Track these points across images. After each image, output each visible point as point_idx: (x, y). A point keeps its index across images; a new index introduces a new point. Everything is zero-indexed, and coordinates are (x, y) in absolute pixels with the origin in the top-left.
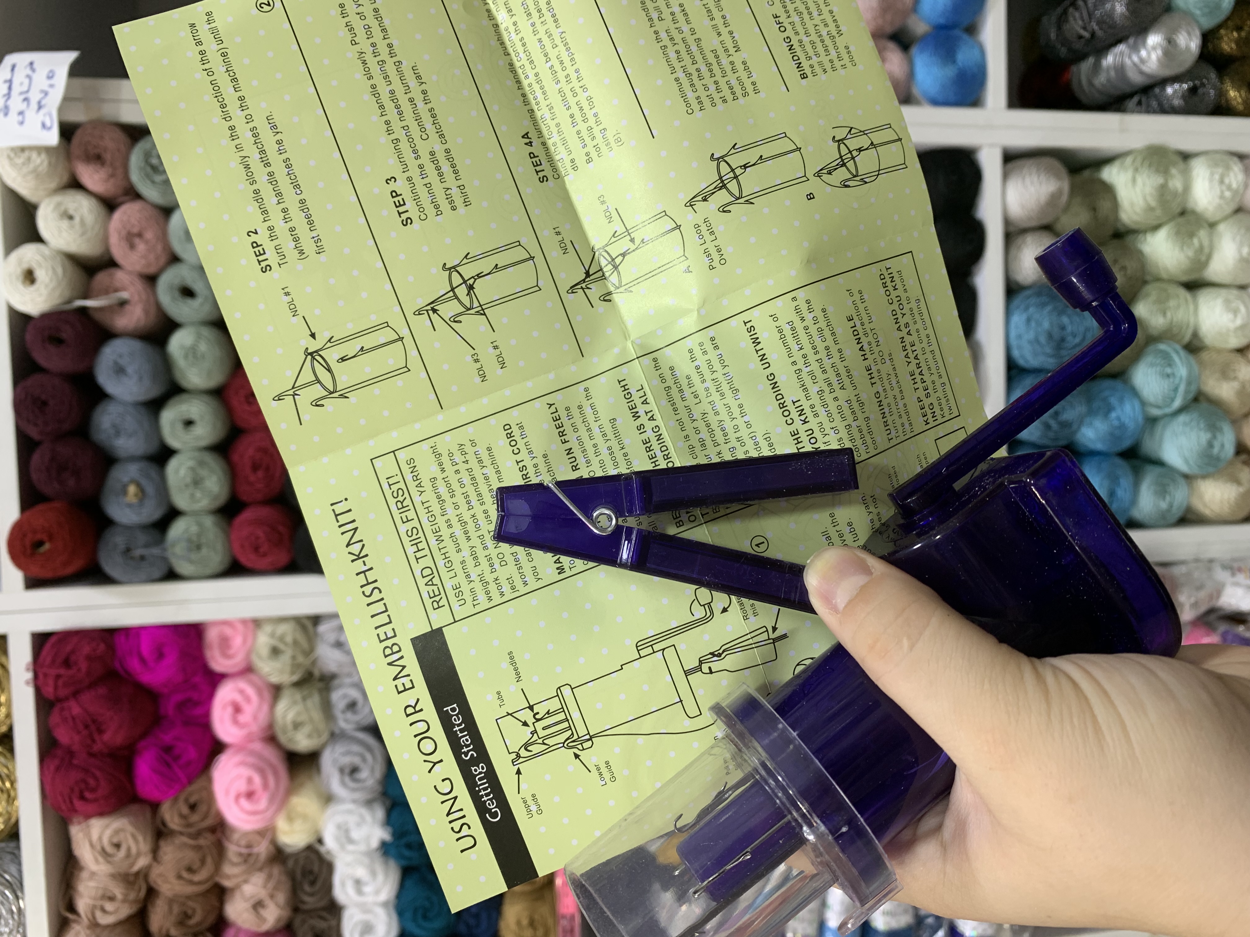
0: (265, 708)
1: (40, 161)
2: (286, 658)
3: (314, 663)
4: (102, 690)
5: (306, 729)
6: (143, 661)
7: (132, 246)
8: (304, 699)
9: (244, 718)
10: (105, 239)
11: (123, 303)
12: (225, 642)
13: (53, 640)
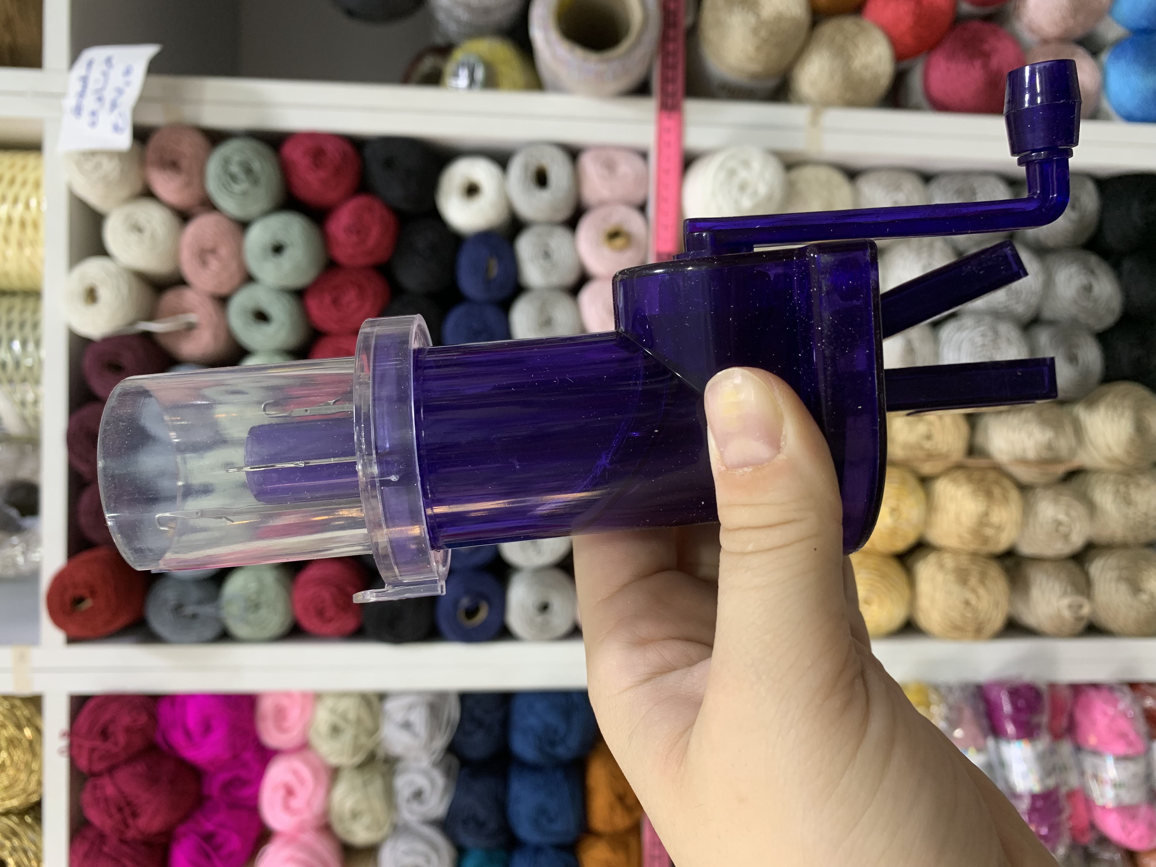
0: (321, 793)
1: (110, 167)
2: (348, 736)
3: (379, 744)
4: (140, 768)
5: (366, 820)
6: (188, 734)
7: (204, 263)
8: (365, 784)
9: (297, 803)
10: (176, 253)
11: (190, 327)
12: (280, 713)
13: (91, 704)
